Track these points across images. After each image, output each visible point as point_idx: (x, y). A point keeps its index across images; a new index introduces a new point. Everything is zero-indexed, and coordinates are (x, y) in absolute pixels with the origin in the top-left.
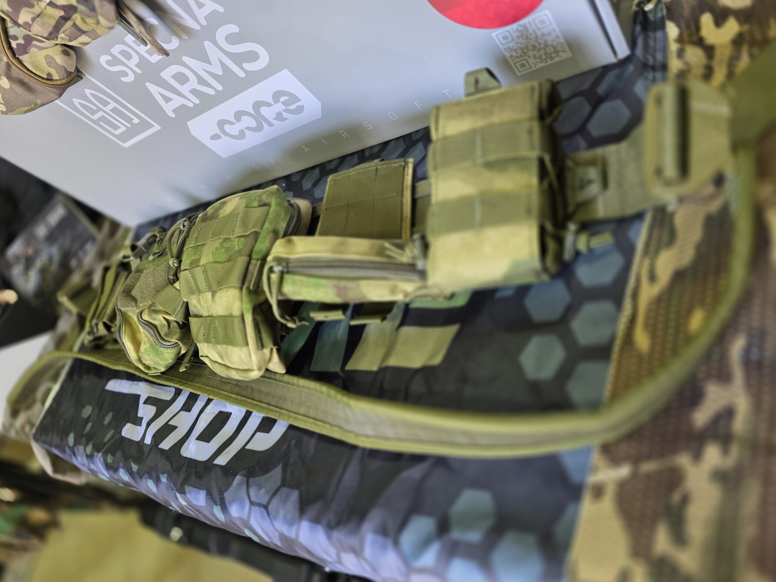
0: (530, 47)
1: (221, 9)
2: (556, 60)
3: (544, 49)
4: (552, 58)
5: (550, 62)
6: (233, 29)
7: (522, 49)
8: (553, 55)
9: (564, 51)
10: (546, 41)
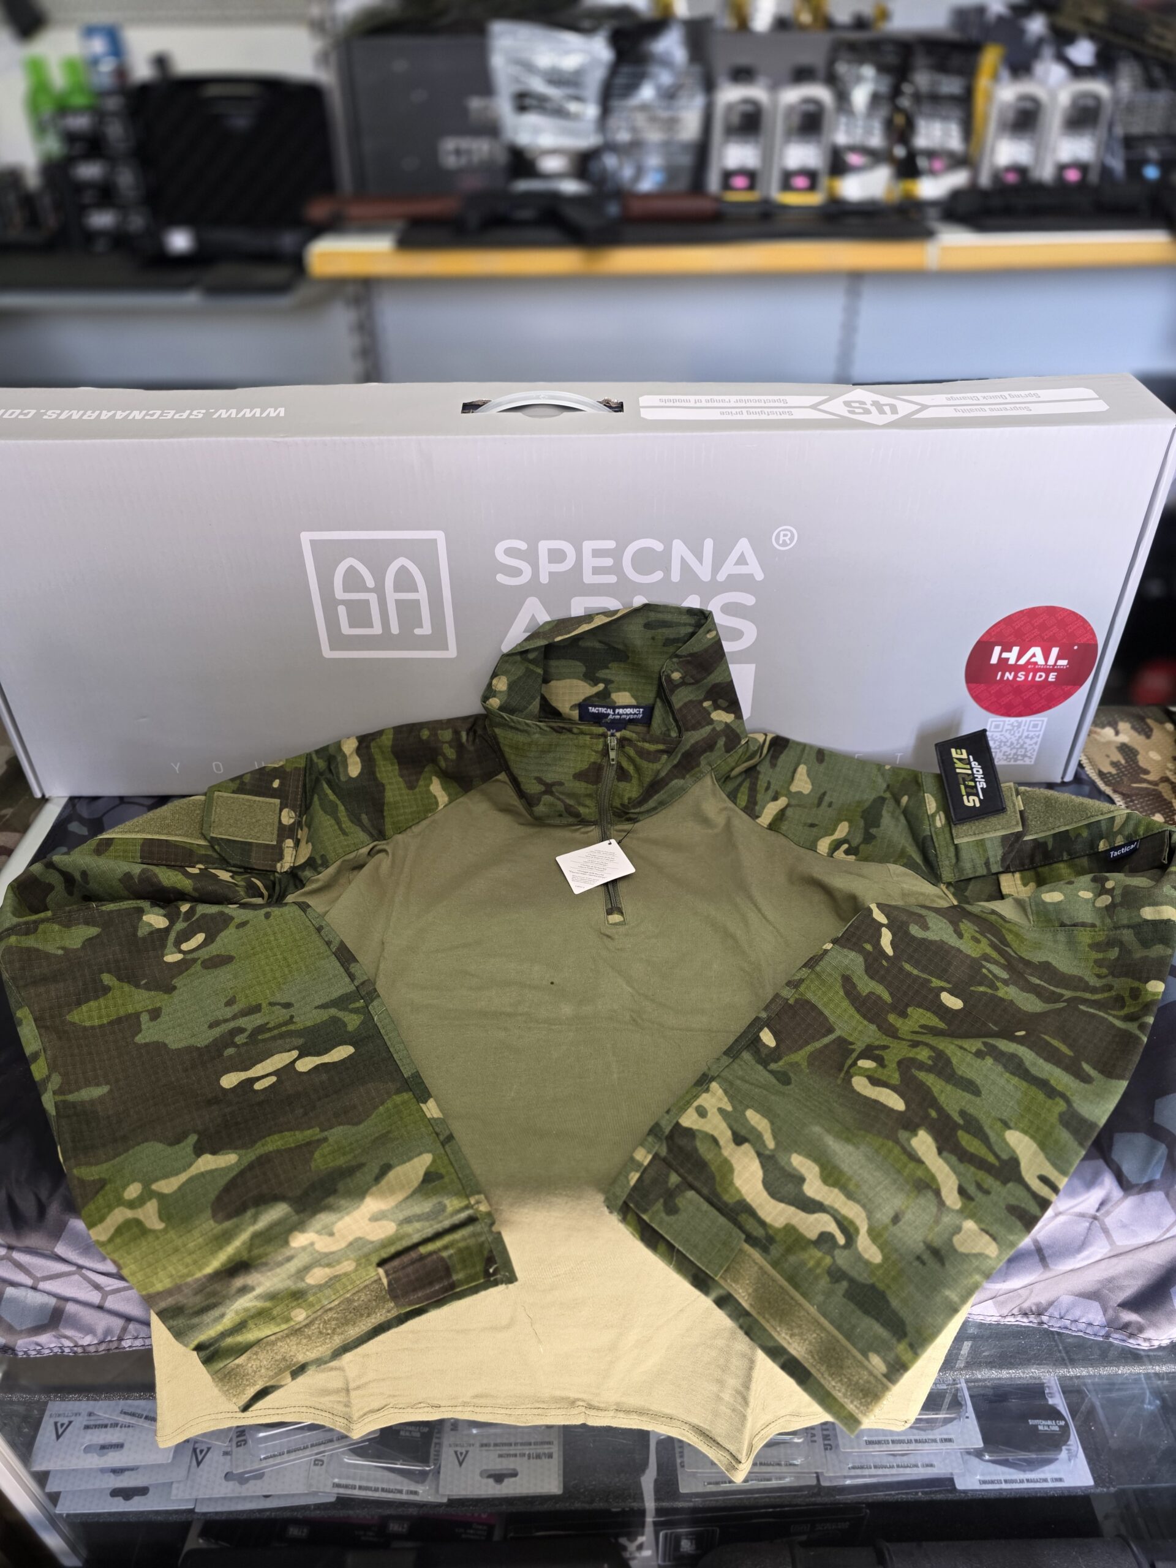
0: (1008, 744)
1: (759, 576)
2: (1019, 762)
3: (1018, 749)
4: (1016, 760)
5: (1012, 763)
6: (749, 600)
7: (1001, 742)
8: (1020, 758)
9: (1030, 758)
10: (1025, 743)
